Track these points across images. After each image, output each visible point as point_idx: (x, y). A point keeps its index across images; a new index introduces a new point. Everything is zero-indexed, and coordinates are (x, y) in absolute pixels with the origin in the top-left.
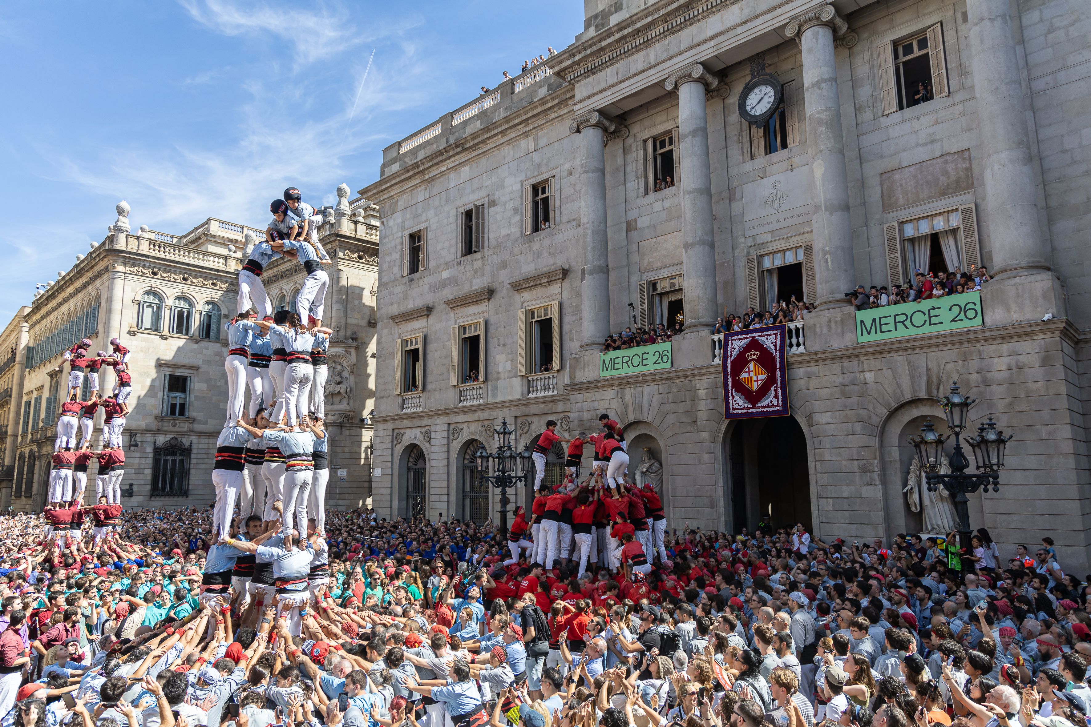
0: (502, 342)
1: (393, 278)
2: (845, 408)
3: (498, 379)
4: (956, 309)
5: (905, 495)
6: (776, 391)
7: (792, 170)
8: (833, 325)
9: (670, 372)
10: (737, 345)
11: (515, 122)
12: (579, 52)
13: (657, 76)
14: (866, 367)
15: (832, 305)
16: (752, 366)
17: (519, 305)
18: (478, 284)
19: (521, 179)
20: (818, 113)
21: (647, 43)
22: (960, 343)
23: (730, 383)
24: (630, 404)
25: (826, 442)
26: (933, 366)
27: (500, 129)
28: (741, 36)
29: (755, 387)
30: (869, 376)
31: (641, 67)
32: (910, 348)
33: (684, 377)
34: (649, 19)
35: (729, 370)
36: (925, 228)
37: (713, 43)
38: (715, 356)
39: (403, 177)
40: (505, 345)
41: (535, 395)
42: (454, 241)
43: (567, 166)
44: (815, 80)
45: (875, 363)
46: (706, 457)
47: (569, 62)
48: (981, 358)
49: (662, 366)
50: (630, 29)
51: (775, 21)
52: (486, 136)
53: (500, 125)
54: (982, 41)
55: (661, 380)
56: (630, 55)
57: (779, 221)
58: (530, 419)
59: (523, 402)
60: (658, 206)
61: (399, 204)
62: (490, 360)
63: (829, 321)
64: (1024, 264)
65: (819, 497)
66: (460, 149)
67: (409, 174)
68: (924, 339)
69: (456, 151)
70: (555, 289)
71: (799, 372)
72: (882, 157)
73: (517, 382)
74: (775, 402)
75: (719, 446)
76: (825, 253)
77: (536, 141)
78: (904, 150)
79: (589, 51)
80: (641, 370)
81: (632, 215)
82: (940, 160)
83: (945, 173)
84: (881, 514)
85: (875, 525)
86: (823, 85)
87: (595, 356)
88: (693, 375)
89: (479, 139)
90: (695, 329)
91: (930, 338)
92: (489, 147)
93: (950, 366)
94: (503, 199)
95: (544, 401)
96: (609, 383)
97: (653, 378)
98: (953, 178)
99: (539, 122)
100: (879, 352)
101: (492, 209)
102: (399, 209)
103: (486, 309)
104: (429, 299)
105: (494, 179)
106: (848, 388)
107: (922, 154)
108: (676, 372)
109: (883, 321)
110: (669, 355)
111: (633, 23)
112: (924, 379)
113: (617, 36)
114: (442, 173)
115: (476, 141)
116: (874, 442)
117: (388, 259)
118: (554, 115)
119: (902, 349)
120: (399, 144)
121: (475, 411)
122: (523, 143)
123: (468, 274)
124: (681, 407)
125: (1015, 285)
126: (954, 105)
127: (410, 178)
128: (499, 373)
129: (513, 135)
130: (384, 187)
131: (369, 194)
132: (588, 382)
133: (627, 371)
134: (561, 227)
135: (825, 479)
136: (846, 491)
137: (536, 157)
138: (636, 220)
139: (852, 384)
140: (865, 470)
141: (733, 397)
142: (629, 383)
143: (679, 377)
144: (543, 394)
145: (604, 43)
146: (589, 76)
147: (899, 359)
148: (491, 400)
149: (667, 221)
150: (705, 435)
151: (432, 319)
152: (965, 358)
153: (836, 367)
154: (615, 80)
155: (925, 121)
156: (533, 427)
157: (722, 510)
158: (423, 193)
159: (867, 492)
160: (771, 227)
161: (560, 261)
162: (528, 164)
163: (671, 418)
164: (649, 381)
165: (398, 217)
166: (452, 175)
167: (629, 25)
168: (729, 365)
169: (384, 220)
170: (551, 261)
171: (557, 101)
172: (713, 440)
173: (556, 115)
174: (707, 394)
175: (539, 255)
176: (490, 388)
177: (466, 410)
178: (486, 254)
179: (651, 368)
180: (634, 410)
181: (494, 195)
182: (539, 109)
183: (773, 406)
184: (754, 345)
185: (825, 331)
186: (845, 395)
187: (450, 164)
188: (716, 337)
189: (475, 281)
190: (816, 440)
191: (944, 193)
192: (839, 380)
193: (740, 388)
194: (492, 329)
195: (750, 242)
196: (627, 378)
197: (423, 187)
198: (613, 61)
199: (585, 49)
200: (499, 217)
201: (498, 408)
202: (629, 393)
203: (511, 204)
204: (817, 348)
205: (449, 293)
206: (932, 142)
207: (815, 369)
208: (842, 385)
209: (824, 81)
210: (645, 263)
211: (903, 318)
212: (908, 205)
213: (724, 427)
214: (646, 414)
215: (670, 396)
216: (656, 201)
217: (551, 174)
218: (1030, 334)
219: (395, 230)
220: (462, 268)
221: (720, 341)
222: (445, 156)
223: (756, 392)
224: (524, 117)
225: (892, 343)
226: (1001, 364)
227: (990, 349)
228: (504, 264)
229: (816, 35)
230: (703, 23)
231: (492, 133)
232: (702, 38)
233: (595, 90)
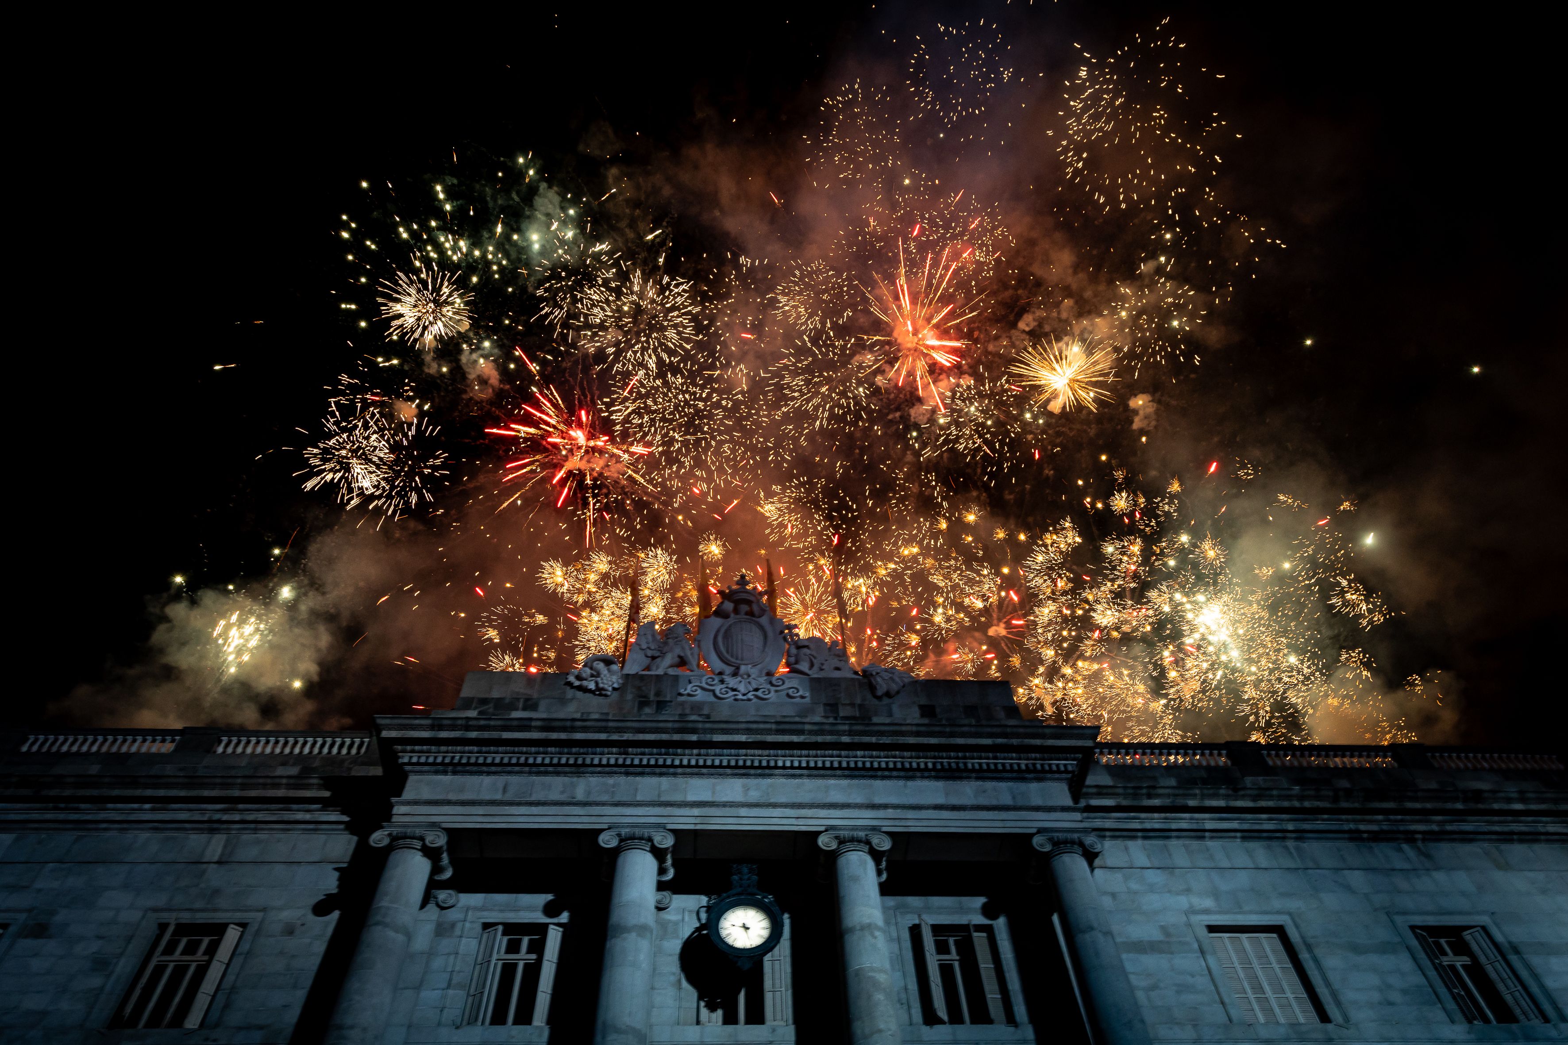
11: (206, 793)
12: (453, 728)
13: (585, 820)
19: (152, 903)
21: (579, 769)
27: (159, 794)
28: (745, 821)
31: (554, 796)
34: (603, 736)
37: (696, 811)
43: (287, 915)
44: (865, 921)
50: (563, 736)
51: (801, 822)
56: (538, 773)
77: (231, 847)
79: (473, 735)
92: (102, 816)
94: (75, 929)
99: (261, 816)
101: (27, 943)
105: (73, 882)
111: (573, 729)
113: (537, 735)
118: (299, 815)
122: (196, 839)
129: (184, 816)
137: (215, 876)
145: (506, 735)
146: (445, 773)
154: (498, 797)
162: (184, 882)
167: (564, 729)
173: (308, 817)
181: (52, 913)
182: (281, 793)
198: (503, 768)
203: (94, 947)
209: (878, 927)
217: (239, 916)
224: (237, 793)
229: (864, 863)
230: (680, 780)
231: (138, 792)
232: (678, 797)
233: (452, 797)
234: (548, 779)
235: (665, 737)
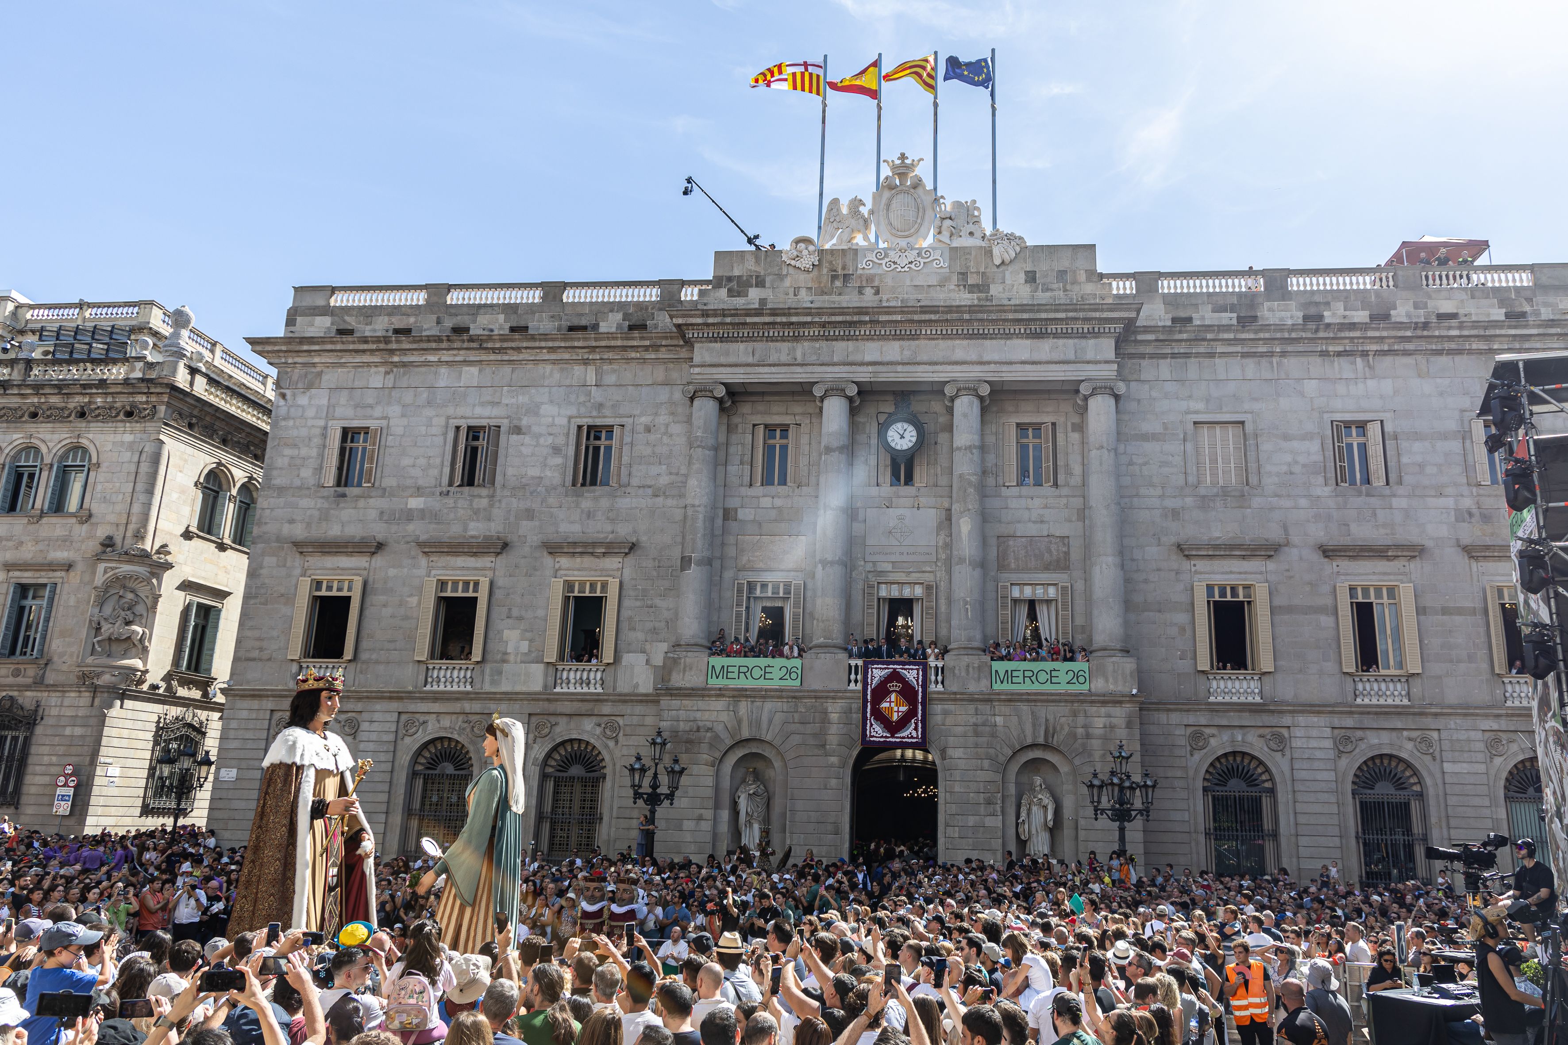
0: (515, 612)
1: (297, 482)
2: (976, 746)
3: (504, 661)
4: (1071, 674)
5: (1017, 824)
6: (916, 724)
7: (918, 508)
8: (971, 669)
9: (797, 691)
10: (878, 673)
11: (576, 344)
12: (715, 316)
13: (804, 376)
14: (997, 712)
15: (970, 652)
16: (893, 696)
17: (549, 572)
18: (476, 529)
19: (569, 413)
20: (969, 474)
21: (796, 338)
22: (1072, 702)
23: (869, 710)
24: (745, 718)
25: (957, 775)
26: (1051, 718)
27: (550, 344)
28: (901, 375)
29: (895, 717)
30: (999, 720)
31: (784, 358)
32: (1035, 701)
33: (816, 698)
34: (809, 319)
35: (869, 697)
36: (1028, 592)
37: (870, 369)
38: (850, 681)
39: (351, 347)
40: (520, 618)
41: (565, 690)
42: (438, 461)
43: (644, 420)
44: (968, 444)
45: (1005, 709)
46: (833, 782)
47: (699, 320)
48: (1086, 716)
49: (789, 683)
50: (784, 319)
51: (935, 375)
52: (525, 344)
53: (553, 340)
54: (1101, 464)
55: (787, 698)
56: (772, 341)
57: (902, 554)
58: (553, 719)
59: (547, 696)
60: (766, 502)
61: (325, 378)
62: (491, 634)
63: (968, 666)
64: (1118, 647)
65: (947, 825)
66: (475, 345)
67: (365, 347)
68: (1047, 694)
69: (466, 345)
70: (612, 563)
71: (937, 708)
72: (1000, 522)
73: (538, 669)
74: (914, 734)
75: (849, 772)
76: (966, 603)
77: (599, 374)
78: (1019, 522)
79: (728, 320)
80: (762, 683)
81: (732, 503)
82: (1046, 539)
83: (1050, 551)
84: (1000, 841)
85: (994, 851)
86: (974, 451)
87: (700, 659)
88: (827, 697)
89: (513, 345)
90: (832, 650)
91: (1052, 694)
92: (521, 357)
93: (1063, 720)
94: (535, 429)
95: (583, 698)
96: (721, 693)
97: (779, 694)
98: (1055, 558)
99: (611, 355)
100: (1010, 700)
101: (514, 438)
102: (324, 384)
103: (489, 565)
104: (379, 531)
105: (522, 399)
106: (980, 728)
107: (1032, 530)
108: (804, 691)
109: (1015, 674)
110: (799, 672)
111: (790, 315)
112: (1043, 728)
113: (767, 319)
114: (427, 364)
115: (505, 345)
116: (998, 777)
117: (288, 452)
118: (633, 355)
119: (1028, 701)
120: (333, 290)
121: (458, 699)
122: (578, 370)
123: (461, 512)
124: (809, 729)
125: (1113, 663)
126: (1060, 496)
127: (364, 351)
128: (506, 653)
129: (566, 356)
130: (305, 348)
131: (269, 348)
132: (693, 689)
133: (743, 683)
134: (628, 490)
135: (953, 809)
136: (971, 821)
137: (597, 395)
138: (736, 510)
139: (984, 725)
140: (989, 802)
141: (871, 725)
142: (747, 696)
143: (810, 697)
144: (579, 690)
145: (749, 320)
146: (716, 342)
147: (1024, 708)
148: (487, 688)
149: (776, 521)
150: (834, 760)
151: (378, 561)
152: (1075, 714)
153: (971, 708)
154: (750, 360)
155: (1037, 502)
156: (558, 729)
157: (847, 837)
158: (380, 377)
159: (990, 822)
160: (893, 558)
161: (624, 531)
162: (582, 399)
163: (796, 739)
164: (772, 697)
165: (321, 397)
166: (443, 370)
167: (784, 315)
168: (869, 692)
169: (288, 393)
170: (609, 528)
171: (647, 343)
172: (843, 766)
173: (638, 355)
174: (839, 718)
175: (589, 515)
176: (487, 671)
177: (438, 697)
178: (498, 492)
179: (776, 684)
180: (750, 724)
181: (520, 419)
182: (619, 343)
183: (912, 737)
184: (895, 676)
185: (963, 674)
186: (977, 734)
187: (446, 357)
188: (853, 662)
189: (472, 525)
190: (948, 773)
191: (1047, 568)
192: (973, 720)
193: (879, 716)
194: (499, 594)
195: (869, 567)
196: (746, 690)
197: (382, 370)
198: (750, 339)
199: (724, 316)
200: (525, 450)
201: (500, 700)
202: (744, 707)
203: (550, 440)
204: (954, 689)
205: (419, 529)
206: (1042, 522)
207: (952, 707)
208: (975, 725)
209: (975, 447)
210: (745, 559)
211: (1030, 674)
212: (1018, 570)
213: (855, 753)
214: (764, 732)
215: (796, 716)
216: (764, 496)
217: (618, 421)
218: (1121, 702)
219: (310, 413)
220: (450, 501)
221: (856, 666)
222: (445, 345)
223: (897, 722)
224: (594, 344)
225: (1022, 694)
226: (1099, 722)
227: (1093, 710)
228: (529, 514)
229: (971, 404)
230: (860, 344)
231: (537, 344)
232: (858, 358)
233: (723, 360)
234: (778, 344)
235: (848, 318)
